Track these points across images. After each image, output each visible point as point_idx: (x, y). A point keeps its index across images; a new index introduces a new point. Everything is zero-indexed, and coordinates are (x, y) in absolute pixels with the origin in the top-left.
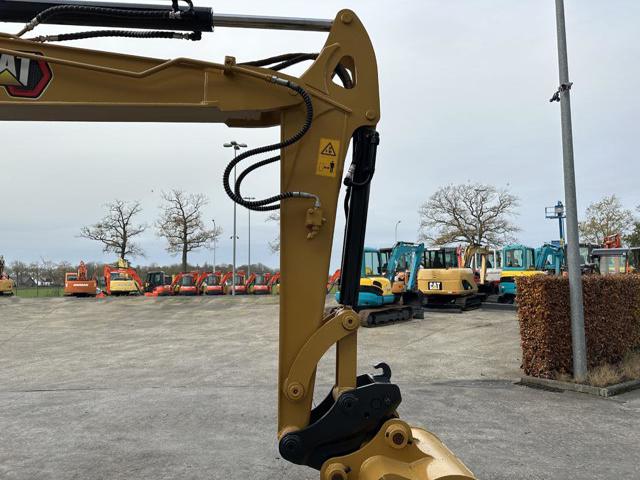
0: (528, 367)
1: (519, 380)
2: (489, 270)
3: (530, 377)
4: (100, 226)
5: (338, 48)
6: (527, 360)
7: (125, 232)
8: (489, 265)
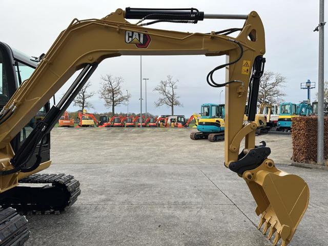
0: (295, 158)
1: (291, 164)
2: (272, 115)
3: (296, 163)
5: (250, 26)
6: (295, 155)
7: (84, 96)
8: (271, 113)
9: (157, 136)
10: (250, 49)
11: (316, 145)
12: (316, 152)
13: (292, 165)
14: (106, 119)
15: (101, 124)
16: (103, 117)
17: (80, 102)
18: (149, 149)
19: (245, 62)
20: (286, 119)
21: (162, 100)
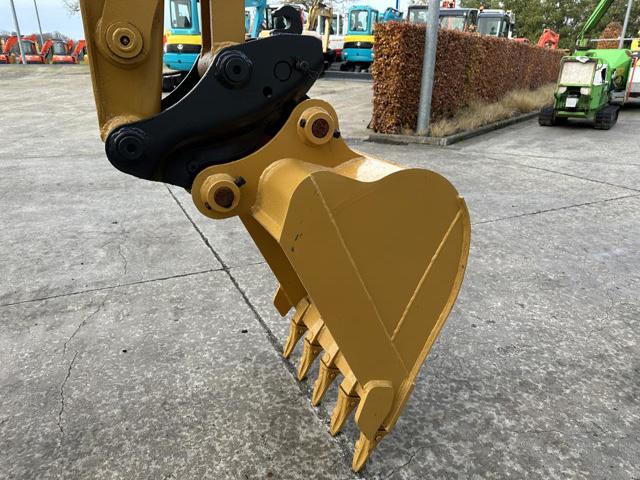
1: (367, 137)
3: (378, 134)
8: (332, 32)
9: (61, 84)
11: (418, 93)
12: (416, 108)
13: (370, 140)
18: (21, 117)
20: (359, 44)
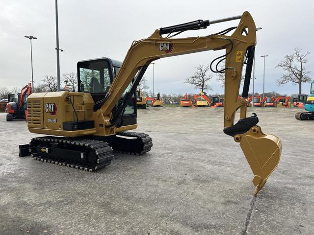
4: (193, 77)
5: (243, 24)
7: (203, 79)
10: (242, 42)
14: (218, 99)
15: (213, 104)
16: (215, 98)
17: (200, 85)
19: (238, 52)
21: (286, 77)
